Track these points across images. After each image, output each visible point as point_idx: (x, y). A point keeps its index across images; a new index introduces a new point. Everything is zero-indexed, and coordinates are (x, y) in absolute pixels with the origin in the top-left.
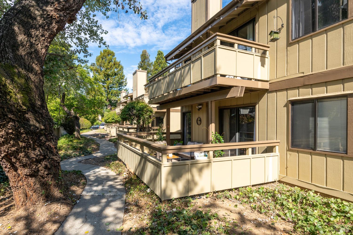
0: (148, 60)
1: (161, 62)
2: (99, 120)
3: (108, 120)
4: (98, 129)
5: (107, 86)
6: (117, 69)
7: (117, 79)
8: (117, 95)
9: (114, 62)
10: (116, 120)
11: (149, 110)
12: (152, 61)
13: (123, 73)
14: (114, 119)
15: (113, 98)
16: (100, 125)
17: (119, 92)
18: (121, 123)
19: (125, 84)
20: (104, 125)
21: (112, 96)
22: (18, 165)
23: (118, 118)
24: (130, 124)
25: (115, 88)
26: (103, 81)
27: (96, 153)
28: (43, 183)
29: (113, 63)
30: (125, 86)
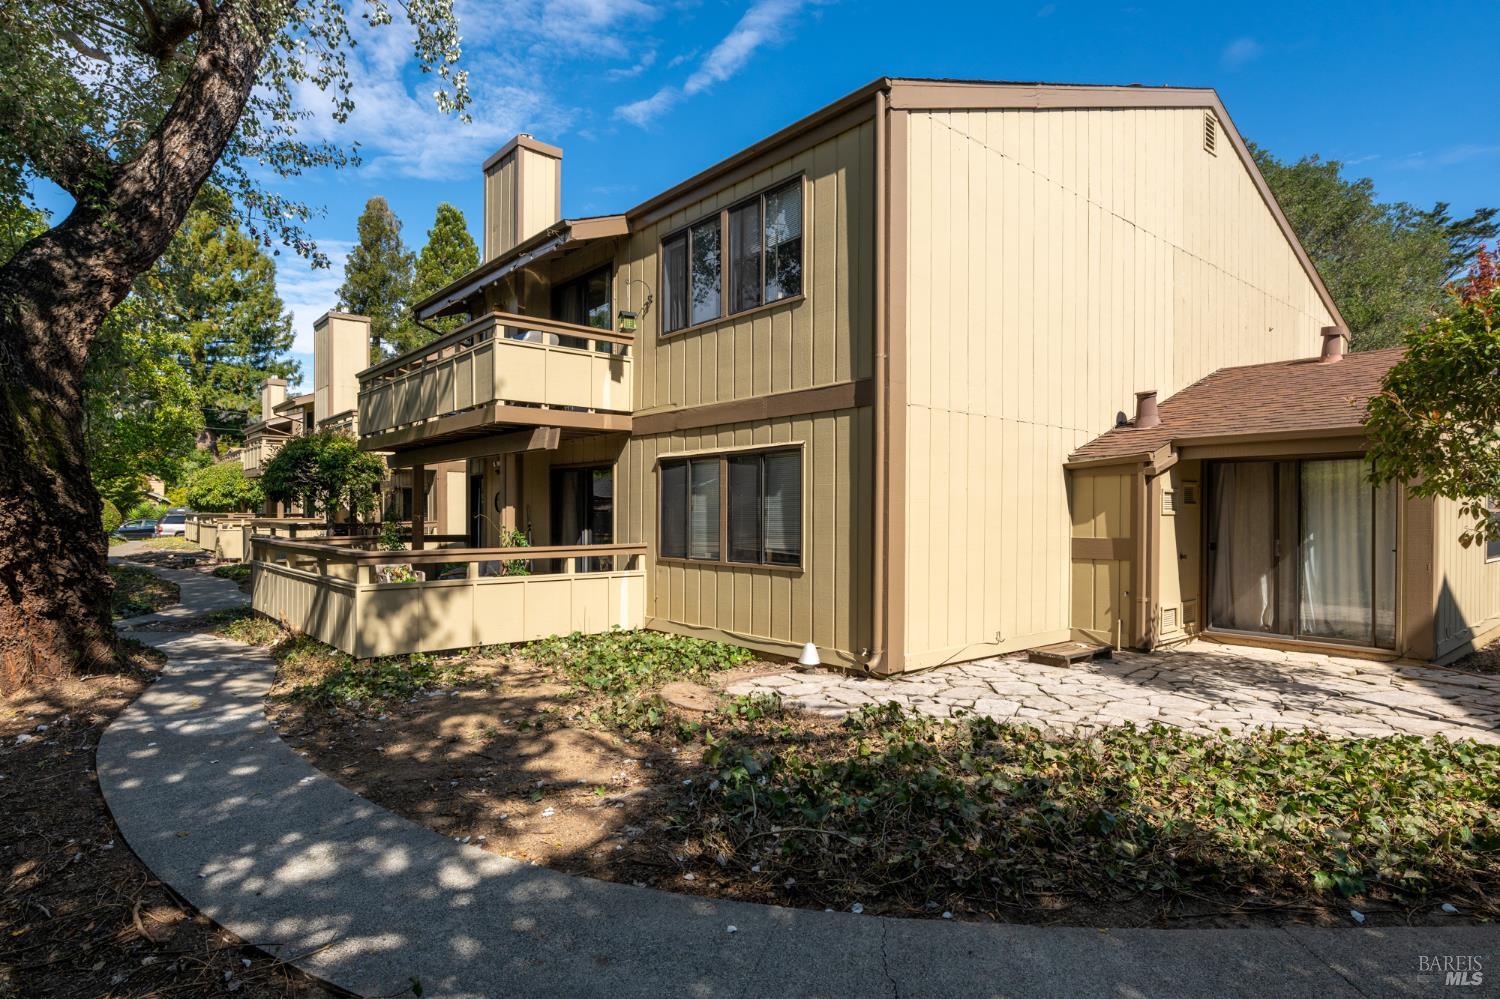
0: (393, 243)
1: (455, 253)
2: (155, 499)
3: (203, 496)
4: (150, 537)
5: (194, 347)
6: (243, 271)
7: (246, 316)
8: (248, 388)
9: (230, 240)
10: (242, 500)
11: (370, 464)
12: (412, 250)
13: (271, 289)
14: (231, 493)
15: (223, 400)
16: (160, 521)
17: (254, 374)
18: (263, 508)
19: (285, 339)
20: (184, 518)
21: (216, 389)
22: (25, 588)
23: (249, 490)
24: (303, 516)
25: (235, 354)
26: (174, 322)
27: (169, 609)
28: (74, 635)
29: (223, 244)
30: (286, 347)
